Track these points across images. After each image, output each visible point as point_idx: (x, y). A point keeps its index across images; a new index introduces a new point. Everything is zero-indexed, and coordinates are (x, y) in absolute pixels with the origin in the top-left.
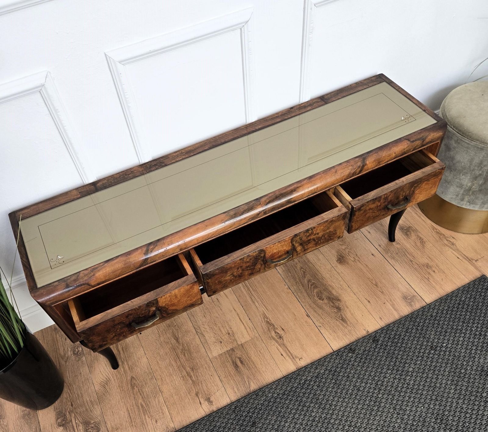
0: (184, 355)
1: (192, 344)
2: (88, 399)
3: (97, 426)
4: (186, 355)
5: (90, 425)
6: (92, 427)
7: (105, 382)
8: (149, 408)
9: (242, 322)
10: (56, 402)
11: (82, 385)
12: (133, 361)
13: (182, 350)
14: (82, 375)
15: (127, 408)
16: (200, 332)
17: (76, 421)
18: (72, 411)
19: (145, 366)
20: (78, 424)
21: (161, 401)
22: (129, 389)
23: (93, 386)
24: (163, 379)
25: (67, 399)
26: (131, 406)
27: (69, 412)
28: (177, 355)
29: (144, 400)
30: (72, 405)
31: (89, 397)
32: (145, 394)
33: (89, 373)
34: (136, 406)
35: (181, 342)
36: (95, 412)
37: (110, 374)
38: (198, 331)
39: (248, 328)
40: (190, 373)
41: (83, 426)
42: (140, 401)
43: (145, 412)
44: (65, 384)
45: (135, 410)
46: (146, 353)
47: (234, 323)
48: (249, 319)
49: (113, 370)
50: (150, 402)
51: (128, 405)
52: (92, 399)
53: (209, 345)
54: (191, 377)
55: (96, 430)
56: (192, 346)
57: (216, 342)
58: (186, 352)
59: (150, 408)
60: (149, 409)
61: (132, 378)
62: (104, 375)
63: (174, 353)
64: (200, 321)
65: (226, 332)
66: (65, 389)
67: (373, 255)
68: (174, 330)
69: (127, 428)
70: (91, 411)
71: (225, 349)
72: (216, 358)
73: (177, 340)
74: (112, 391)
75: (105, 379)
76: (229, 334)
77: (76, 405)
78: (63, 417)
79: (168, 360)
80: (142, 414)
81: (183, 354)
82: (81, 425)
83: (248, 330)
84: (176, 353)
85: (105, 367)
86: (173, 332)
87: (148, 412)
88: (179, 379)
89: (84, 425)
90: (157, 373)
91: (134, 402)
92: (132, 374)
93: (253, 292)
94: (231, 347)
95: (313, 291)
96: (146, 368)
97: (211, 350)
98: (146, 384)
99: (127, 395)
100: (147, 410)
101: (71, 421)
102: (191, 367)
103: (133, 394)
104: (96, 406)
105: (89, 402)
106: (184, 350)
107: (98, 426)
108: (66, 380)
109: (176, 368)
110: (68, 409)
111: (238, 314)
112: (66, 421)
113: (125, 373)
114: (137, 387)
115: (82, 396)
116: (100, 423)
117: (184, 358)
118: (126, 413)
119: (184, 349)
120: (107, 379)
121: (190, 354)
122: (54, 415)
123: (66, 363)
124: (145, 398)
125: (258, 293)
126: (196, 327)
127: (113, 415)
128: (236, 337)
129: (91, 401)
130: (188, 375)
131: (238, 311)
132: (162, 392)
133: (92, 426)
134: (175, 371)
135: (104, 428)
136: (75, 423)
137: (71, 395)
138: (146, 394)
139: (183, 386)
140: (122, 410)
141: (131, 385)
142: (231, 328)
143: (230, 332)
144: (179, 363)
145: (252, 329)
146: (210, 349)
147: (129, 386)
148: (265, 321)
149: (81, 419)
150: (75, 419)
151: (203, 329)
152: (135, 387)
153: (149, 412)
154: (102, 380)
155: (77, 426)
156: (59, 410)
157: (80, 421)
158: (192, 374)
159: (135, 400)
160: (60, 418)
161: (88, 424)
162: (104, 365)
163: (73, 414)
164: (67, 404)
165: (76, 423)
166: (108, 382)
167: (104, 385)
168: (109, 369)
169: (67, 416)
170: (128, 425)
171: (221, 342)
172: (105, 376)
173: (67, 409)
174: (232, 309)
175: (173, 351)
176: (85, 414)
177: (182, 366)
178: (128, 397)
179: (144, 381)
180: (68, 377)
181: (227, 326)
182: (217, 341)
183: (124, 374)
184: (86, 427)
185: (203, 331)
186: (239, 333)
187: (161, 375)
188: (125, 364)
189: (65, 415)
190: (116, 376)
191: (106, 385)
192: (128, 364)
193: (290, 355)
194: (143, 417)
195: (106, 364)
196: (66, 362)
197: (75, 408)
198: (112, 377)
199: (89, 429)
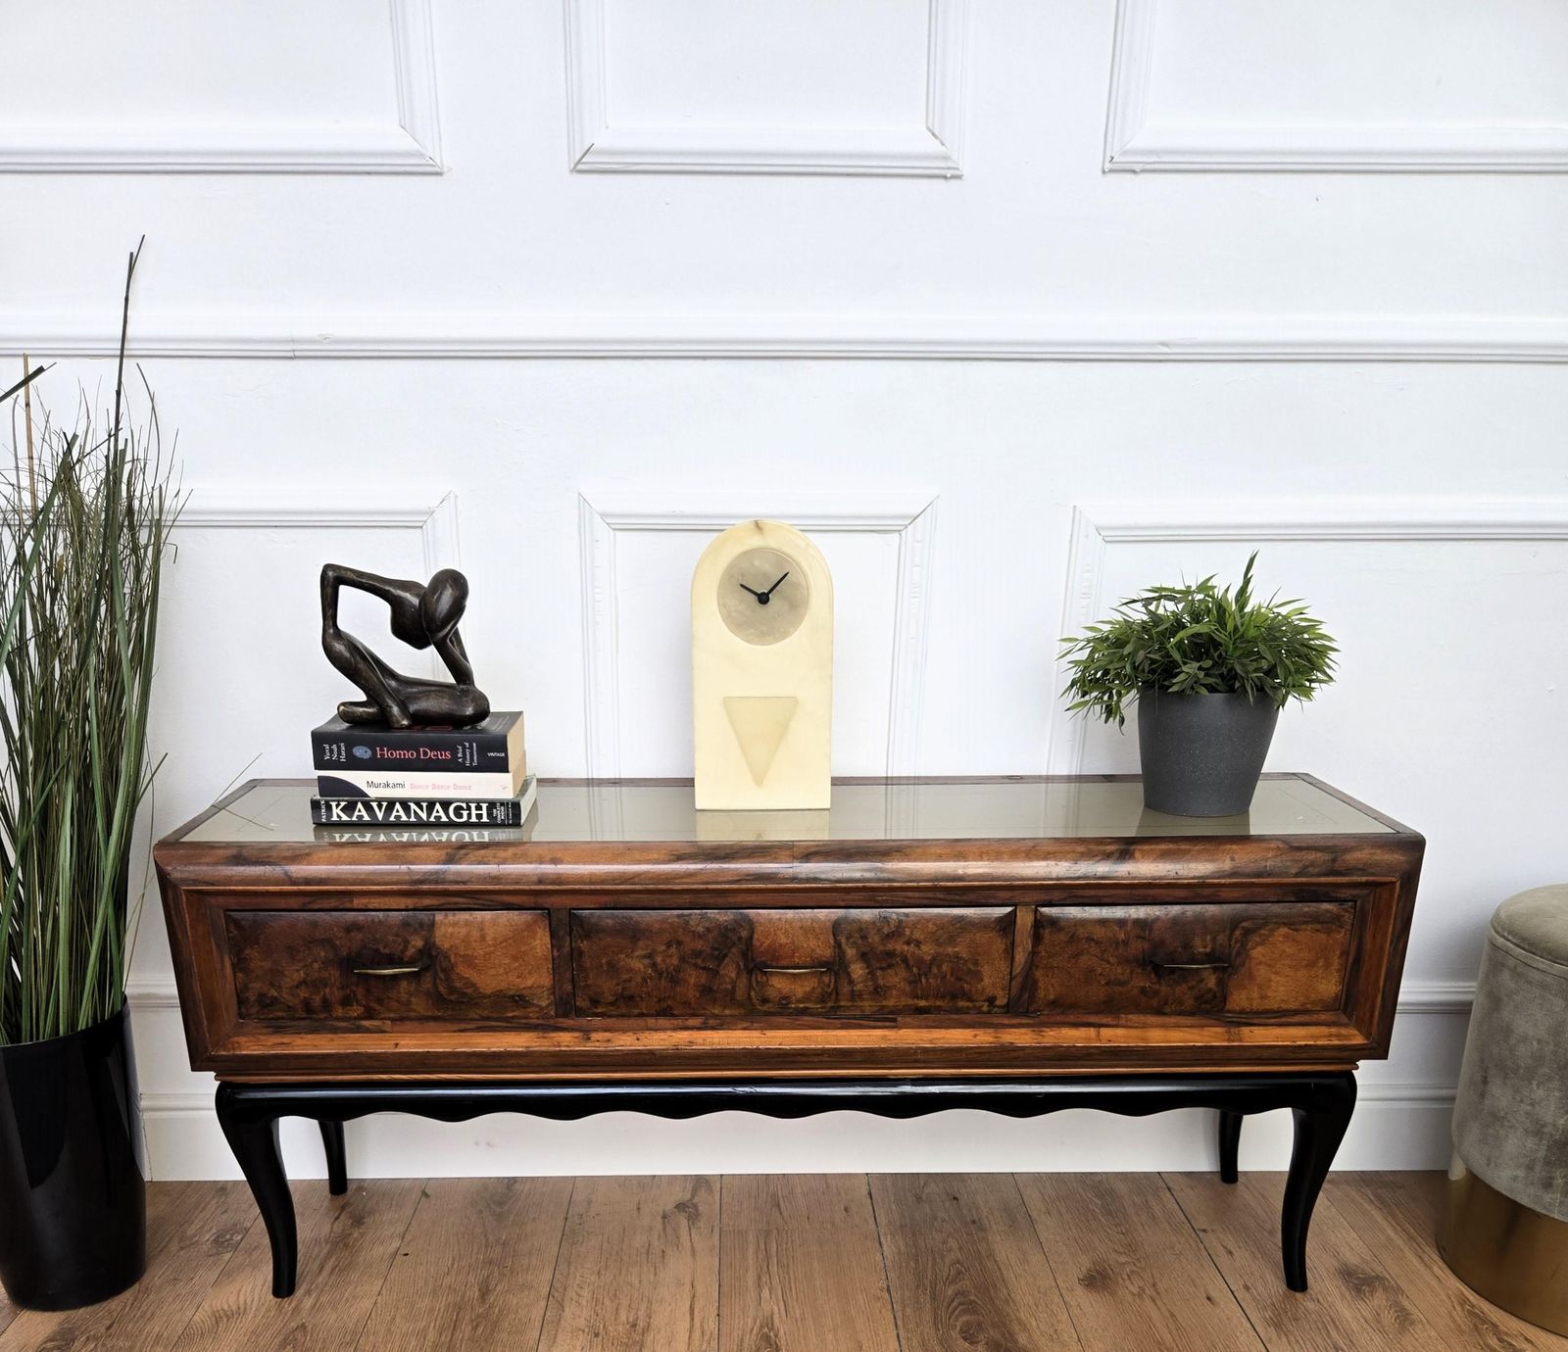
0: (476, 1327)
1: (516, 1313)
2: (156, 1330)
4: (480, 1329)
7: (229, 1312)
9: (692, 1313)
11: (170, 1299)
12: (335, 1298)
13: (479, 1316)
14: (193, 1282)
16: (559, 1298)
18: (97, 1339)
19: (355, 1316)
22: (271, 1344)
23: (194, 1310)
25: (110, 1312)
27: (88, 1337)
28: (456, 1322)
30: (109, 1328)
31: (162, 1326)
33: (211, 1285)
35: (492, 1300)
37: (255, 1302)
38: (556, 1294)
44: (136, 1286)
46: (384, 1292)
47: (669, 1309)
48: (718, 1315)
49: (272, 1296)
52: (164, 1334)
53: (560, 1330)
56: (511, 1316)
57: (584, 1331)
58: (484, 1323)
61: (303, 1327)
63: (451, 1315)
64: (579, 1278)
65: (631, 1320)
66: (127, 1295)
67: (1209, 1299)
68: (496, 1274)
73: (486, 1293)
74: (228, 1333)
75: (235, 1308)
76: (634, 1325)
77: (118, 1331)
78: (65, 1341)
79: (424, 1323)
81: (475, 1324)
83: (697, 1333)
84: (457, 1315)
86: (488, 1276)
90: (371, 1338)
92: (310, 1319)
93: (774, 1269)
95: (959, 1315)
96: (354, 1320)
97: (554, 1342)
104: (159, 1348)
105: (155, 1334)
106: (486, 1317)
108: (146, 1279)
109: (429, 1344)
110: (93, 1332)
111: (693, 1296)
113: (292, 1313)
114: (294, 1347)
115: (149, 1320)
117: (468, 1333)
119: (484, 1315)
120: (239, 1308)
121: (493, 1330)
122: (50, 1331)
123: (179, 1251)
125: (788, 1273)
126: (557, 1285)
128: (649, 1338)
129: (159, 1335)
131: (700, 1290)
137: (127, 1309)
141: (285, 1339)
142: (650, 1317)
143: (641, 1324)
144: (445, 1339)
145: (707, 1338)
146: (555, 1337)
147: (281, 1338)
148: (759, 1333)
151: (571, 1293)
152: (289, 1347)
154: (226, 1308)
156: (70, 1326)
160: (58, 1340)
163: (93, 1345)
164: (100, 1323)
166: (236, 1316)
167: (221, 1317)
168: (262, 1293)
169: (76, 1344)
171: (597, 1335)
172: (242, 1303)
173: (90, 1331)
174: (688, 1281)
175: (453, 1311)
179: (325, 1341)
180: (156, 1274)
181: (643, 1308)
182: (586, 1330)
183: (289, 1313)
185: (567, 1299)
186: (662, 1332)
187: (377, 1345)
188: (309, 1297)
189: (74, 1339)
190: (268, 1311)
191: (225, 1319)
192: (318, 1299)
196: (182, 1248)
197: (110, 1335)
198: (254, 1308)
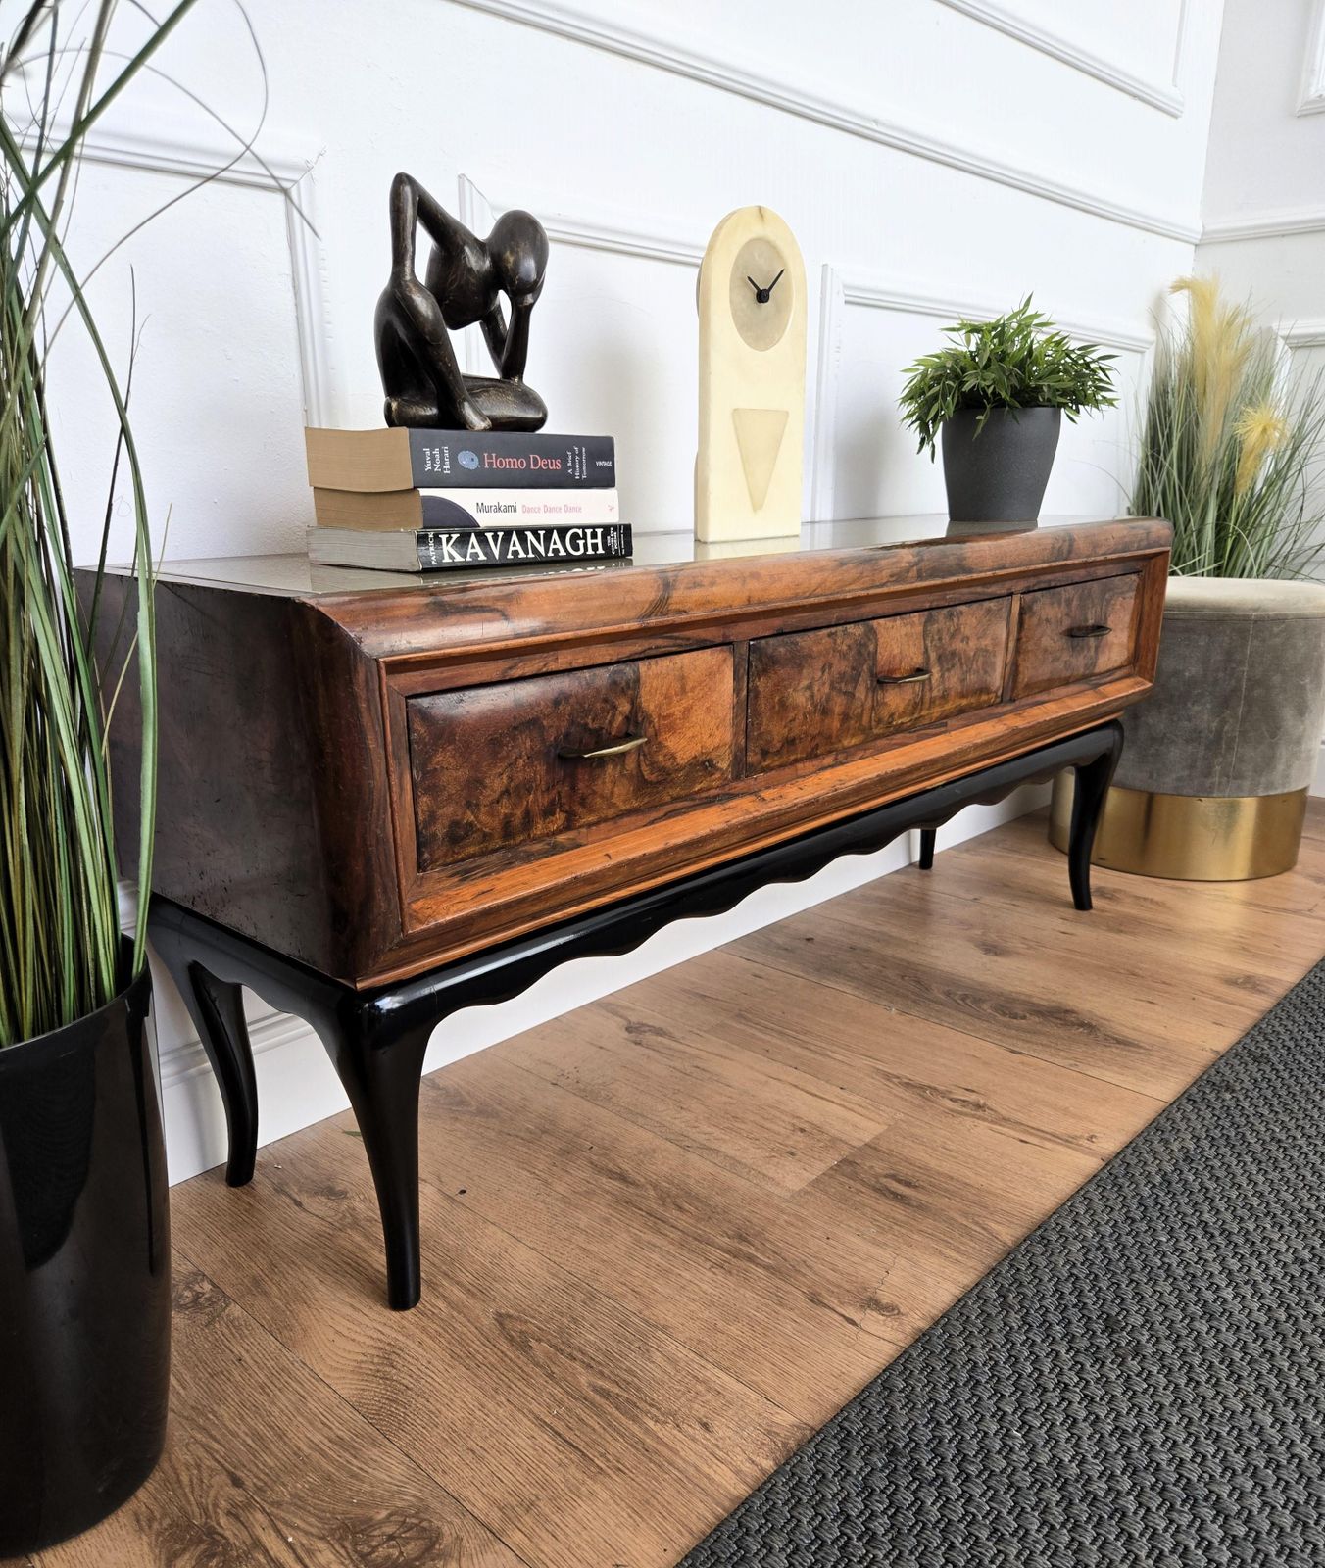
0: (680, 1209)
1: (688, 1176)
2: (317, 1438)
3: (416, 1525)
4: (686, 1206)
5: (376, 1533)
6: (391, 1537)
7: (376, 1360)
8: (638, 1389)
9: (822, 1098)
10: (141, 1493)
12: (476, 1270)
13: (661, 1198)
14: (250, 1362)
15: (537, 1418)
16: (695, 1144)
17: (285, 1539)
18: (248, 1506)
19: (538, 1271)
20: (303, 1545)
21: (680, 1355)
22: (506, 1356)
23: (323, 1386)
24: (644, 1291)
25: (198, 1467)
26: (549, 1407)
27: (229, 1513)
28: (651, 1215)
29: (601, 1373)
30: (237, 1482)
31: (318, 1430)
32: (591, 1351)
33: (283, 1349)
34: (576, 1399)
35: (642, 1180)
36: (376, 1472)
37: (387, 1330)
38: (687, 1143)
39: (856, 1108)
40: (740, 1249)
41: (337, 1547)
42: (584, 1379)
43: (629, 1408)
45: (578, 1416)
46: (517, 1234)
47: (798, 1104)
48: (842, 1088)
49: (396, 1314)
50: (630, 1371)
51: (534, 1407)
52: (340, 1433)
53: (754, 1168)
54: (751, 1259)
55: (418, 1543)
56: (692, 1182)
57: (775, 1157)
58: (680, 1201)
59: (646, 1390)
60: (642, 1396)
61: (500, 1318)
62: (362, 1339)
63: (634, 1213)
64: (677, 1122)
65: (789, 1128)
68: (595, 1158)
69: (578, 1489)
70: (354, 1476)
71: (820, 1168)
72: (806, 1192)
73: (623, 1178)
74: (429, 1380)
75: (375, 1352)
76: (802, 1130)
77: (262, 1476)
78: (201, 1541)
79: (625, 1235)
80: (624, 1419)
81: (672, 1207)
82: (321, 1545)
83: (861, 1110)
84: (640, 1209)
85: (355, 1315)
86: (592, 1163)
87: (641, 1405)
88: (710, 1274)
89: (341, 1540)
90: (602, 1279)
91: (557, 1391)
92: (493, 1305)
93: (803, 1038)
94: (840, 1159)
95: (979, 1007)
96: (546, 1275)
97: (772, 1179)
98: (575, 1321)
99: (509, 1375)
100: (635, 1400)
101: (257, 1544)
102: (730, 1232)
103: (537, 1364)
104: (374, 1453)
105: (330, 1444)
106: (669, 1196)
107: (425, 1524)
109: (670, 1248)
110: (223, 1504)
111: (795, 1086)
112: (225, 1553)
113: (459, 1313)
114: (539, 1340)
115: (281, 1435)
116: (427, 1508)
117: (684, 1217)
118: (544, 1439)
119: (665, 1195)
120: (380, 1348)
121: (701, 1202)
122: (146, 1549)
124: (600, 1364)
125: (819, 1036)
126: (672, 1136)
127: (481, 1459)
128: (833, 1132)
129: (339, 1442)
130: (735, 1257)
131: (789, 1079)
132: (664, 1329)
133: (389, 1529)
134: (674, 1257)
135: (456, 1521)
136: (284, 1547)
137: (216, 1446)
138: (599, 1349)
139: (742, 1290)
140: (517, 1429)
141: (511, 1340)
142: (800, 1118)
143: (805, 1126)
144: (675, 1235)
145: (871, 1108)
146: (764, 1175)
147: (504, 1346)
148: (895, 1085)
149: (312, 1520)
150: (278, 1531)
151: (699, 1137)
152: (533, 1343)
153: (651, 1406)
154: (361, 1358)
155: (303, 1555)
156: (166, 1522)
157: (306, 1533)
158: (750, 1250)
159: (556, 1383)
160: (184, 1550)
161: (361, 1531)
162: (349, 1311)
163: (259, 1516)
164: (210, 1486)
165: (290, 1545)
166: (393, 1357)
167: (378, 1371)
168: (376, 1317)
169: (228, 1533)
170: (579, 1475)
171: (792, 1154)
172: (372, 1342)
173: (215, 1506)
174: (765, 1078)
175: (627, 1210)
176: (328, 1496)
177: (696, 1239)
178: (516, 1381)
179: (561, 1314)
181: (778, 1114)
183: (455, 1314)
184: (355, 1544)
186: (832, 1123)
187: (622, 1280)
188: (442, 1285)
189: (211, 1532)
190: (424, 1330)
191: (388, 1369)
192: (458, 1283)
193: (1048, 1136)
194: (635, 1428)
195: (352, 1306)
197: (260, 1489)
198: (400, 1337)
199: (375, 1549)
